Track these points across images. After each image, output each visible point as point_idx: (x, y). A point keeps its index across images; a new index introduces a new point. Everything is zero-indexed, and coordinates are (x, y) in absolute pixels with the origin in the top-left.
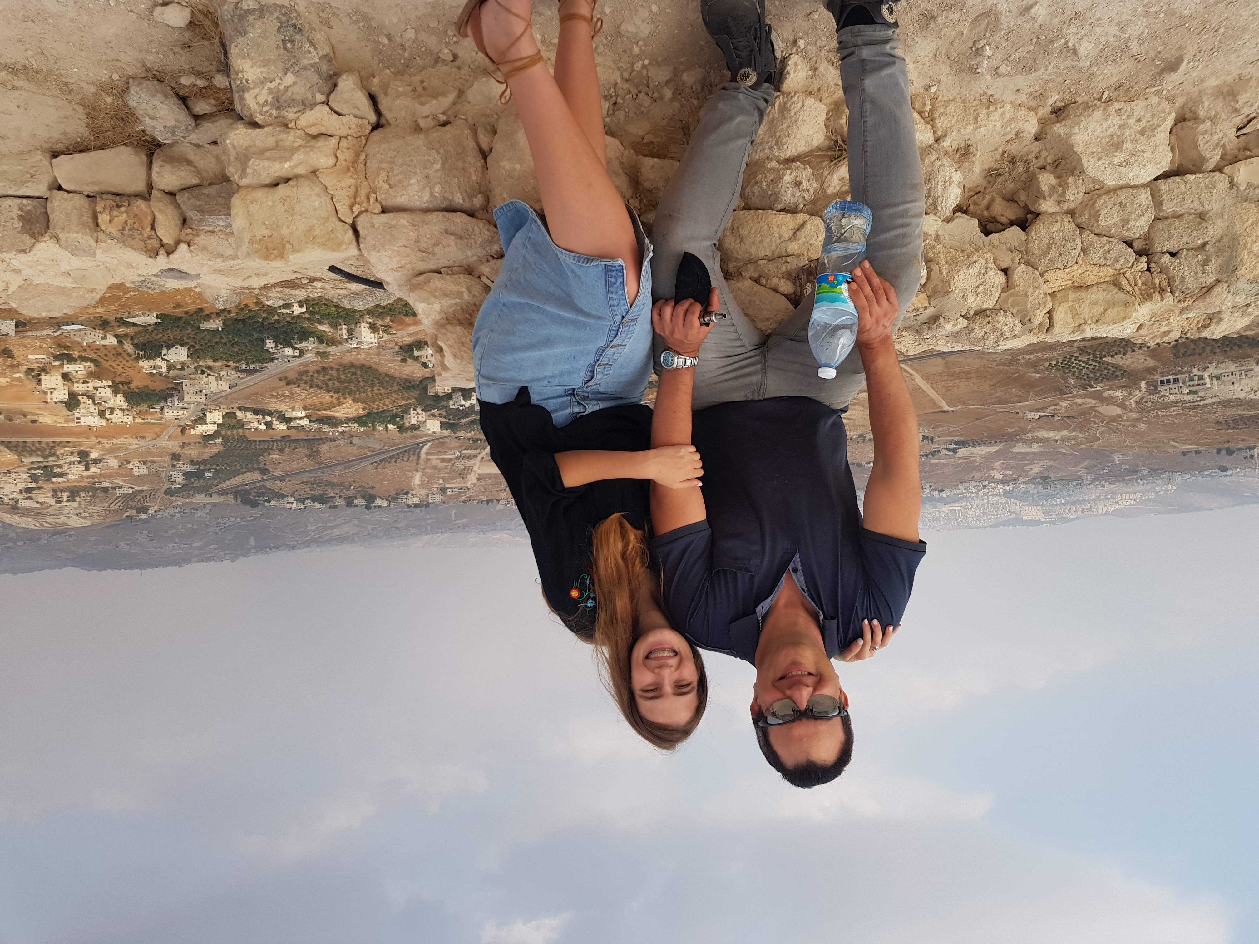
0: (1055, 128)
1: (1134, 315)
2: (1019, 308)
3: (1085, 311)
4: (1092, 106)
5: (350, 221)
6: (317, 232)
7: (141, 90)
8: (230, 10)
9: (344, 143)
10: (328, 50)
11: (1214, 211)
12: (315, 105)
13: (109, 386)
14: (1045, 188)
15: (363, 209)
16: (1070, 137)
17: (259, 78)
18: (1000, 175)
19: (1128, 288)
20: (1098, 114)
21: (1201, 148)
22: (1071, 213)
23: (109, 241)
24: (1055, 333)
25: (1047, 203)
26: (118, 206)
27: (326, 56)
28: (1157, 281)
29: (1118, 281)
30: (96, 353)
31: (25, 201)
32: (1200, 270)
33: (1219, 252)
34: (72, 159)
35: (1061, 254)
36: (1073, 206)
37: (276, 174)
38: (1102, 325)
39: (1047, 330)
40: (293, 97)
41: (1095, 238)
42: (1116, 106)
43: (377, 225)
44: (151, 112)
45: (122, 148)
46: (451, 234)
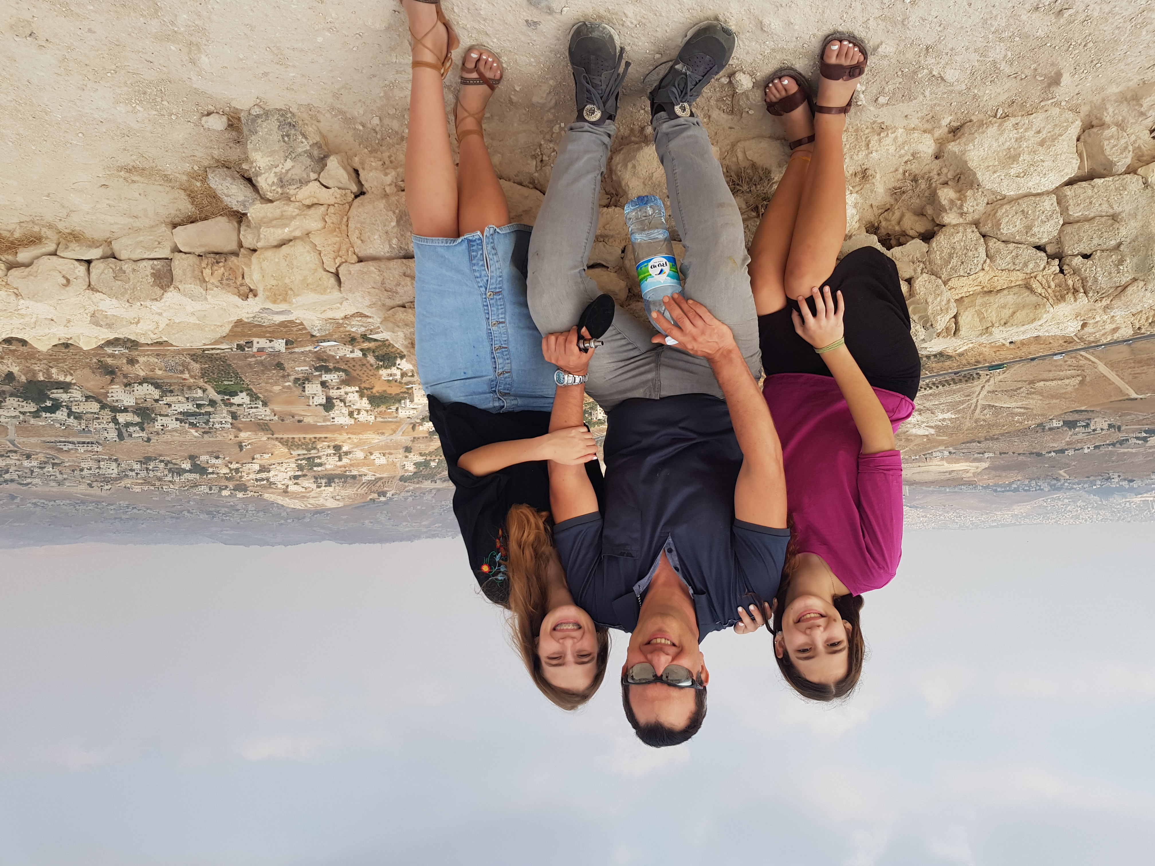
0: (950, 147)
1: (1045, 316)
2: (920, 315)
3: (992, 314)
4: (986, 123)
5: (334, 271)
6: (310, 280)
7: (215, 175)
8: (246, 116)
9: (332, 210)
10: (318, 139)
11: (1127, 211)
12: (309, 182)
13: (357, 392)
14: (945, 202)
15: (344, 260)
16: (964, 154)
17: (268, 165)
18: (904, 192)
19: (1040, 290)
20: (992, 130)
21: (1107, 153)
22: (976, 224)
23: (215, 289)
24: (961, 337)
25: (950, 215)
26: (218, 263)
27: (317, 143)
28: (1070, 282)
29: (1029, 284)
30: (346, 364)
31: (155, 262)
32: (1114, 270)
33: (1135, 251)
34: (185, 228)
35: (962, 263)
36: (976, 216)
37: (280, 238)
38: (1010, 327)
39: (954, 334)
40: (293, 177)
41: (1002, 245)
42: (1013, 120)
43: (353, 272)
44: (226, 191)
45: (220, 217)
46: (408, 276)
